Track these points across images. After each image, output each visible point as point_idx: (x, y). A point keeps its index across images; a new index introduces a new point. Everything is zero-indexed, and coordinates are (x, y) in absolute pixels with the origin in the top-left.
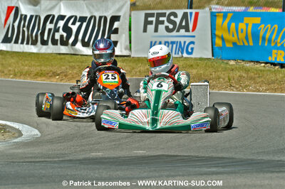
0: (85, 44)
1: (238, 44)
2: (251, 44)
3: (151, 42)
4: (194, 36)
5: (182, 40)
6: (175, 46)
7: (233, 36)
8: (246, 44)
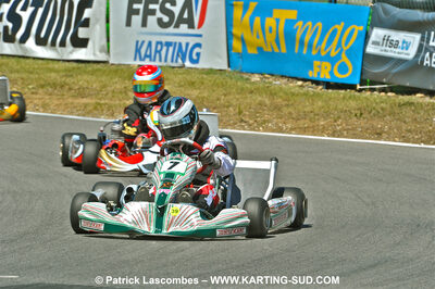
0: (40, 42)
1: (265, 49)
2: (284, 50)
3: (137, 42)
4: (200, 36)
5: (183, 40)
6: (171, 49)
7: (258, 37)
8: (276, 50)
